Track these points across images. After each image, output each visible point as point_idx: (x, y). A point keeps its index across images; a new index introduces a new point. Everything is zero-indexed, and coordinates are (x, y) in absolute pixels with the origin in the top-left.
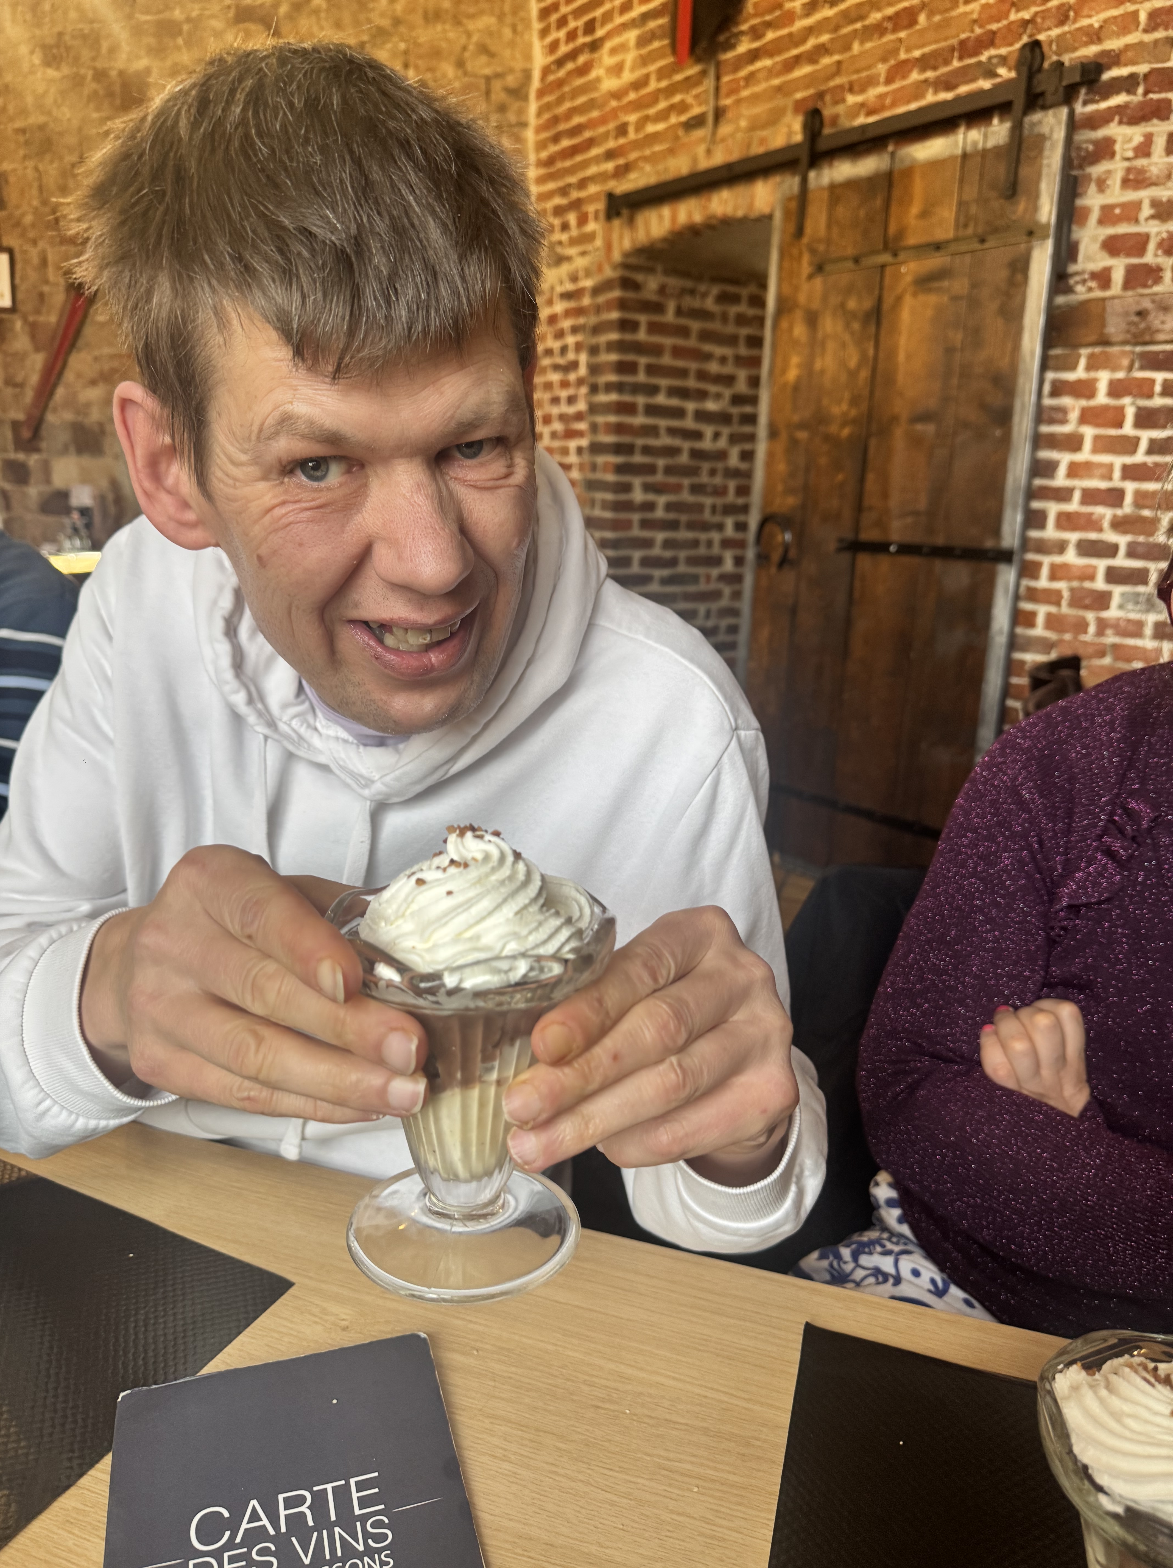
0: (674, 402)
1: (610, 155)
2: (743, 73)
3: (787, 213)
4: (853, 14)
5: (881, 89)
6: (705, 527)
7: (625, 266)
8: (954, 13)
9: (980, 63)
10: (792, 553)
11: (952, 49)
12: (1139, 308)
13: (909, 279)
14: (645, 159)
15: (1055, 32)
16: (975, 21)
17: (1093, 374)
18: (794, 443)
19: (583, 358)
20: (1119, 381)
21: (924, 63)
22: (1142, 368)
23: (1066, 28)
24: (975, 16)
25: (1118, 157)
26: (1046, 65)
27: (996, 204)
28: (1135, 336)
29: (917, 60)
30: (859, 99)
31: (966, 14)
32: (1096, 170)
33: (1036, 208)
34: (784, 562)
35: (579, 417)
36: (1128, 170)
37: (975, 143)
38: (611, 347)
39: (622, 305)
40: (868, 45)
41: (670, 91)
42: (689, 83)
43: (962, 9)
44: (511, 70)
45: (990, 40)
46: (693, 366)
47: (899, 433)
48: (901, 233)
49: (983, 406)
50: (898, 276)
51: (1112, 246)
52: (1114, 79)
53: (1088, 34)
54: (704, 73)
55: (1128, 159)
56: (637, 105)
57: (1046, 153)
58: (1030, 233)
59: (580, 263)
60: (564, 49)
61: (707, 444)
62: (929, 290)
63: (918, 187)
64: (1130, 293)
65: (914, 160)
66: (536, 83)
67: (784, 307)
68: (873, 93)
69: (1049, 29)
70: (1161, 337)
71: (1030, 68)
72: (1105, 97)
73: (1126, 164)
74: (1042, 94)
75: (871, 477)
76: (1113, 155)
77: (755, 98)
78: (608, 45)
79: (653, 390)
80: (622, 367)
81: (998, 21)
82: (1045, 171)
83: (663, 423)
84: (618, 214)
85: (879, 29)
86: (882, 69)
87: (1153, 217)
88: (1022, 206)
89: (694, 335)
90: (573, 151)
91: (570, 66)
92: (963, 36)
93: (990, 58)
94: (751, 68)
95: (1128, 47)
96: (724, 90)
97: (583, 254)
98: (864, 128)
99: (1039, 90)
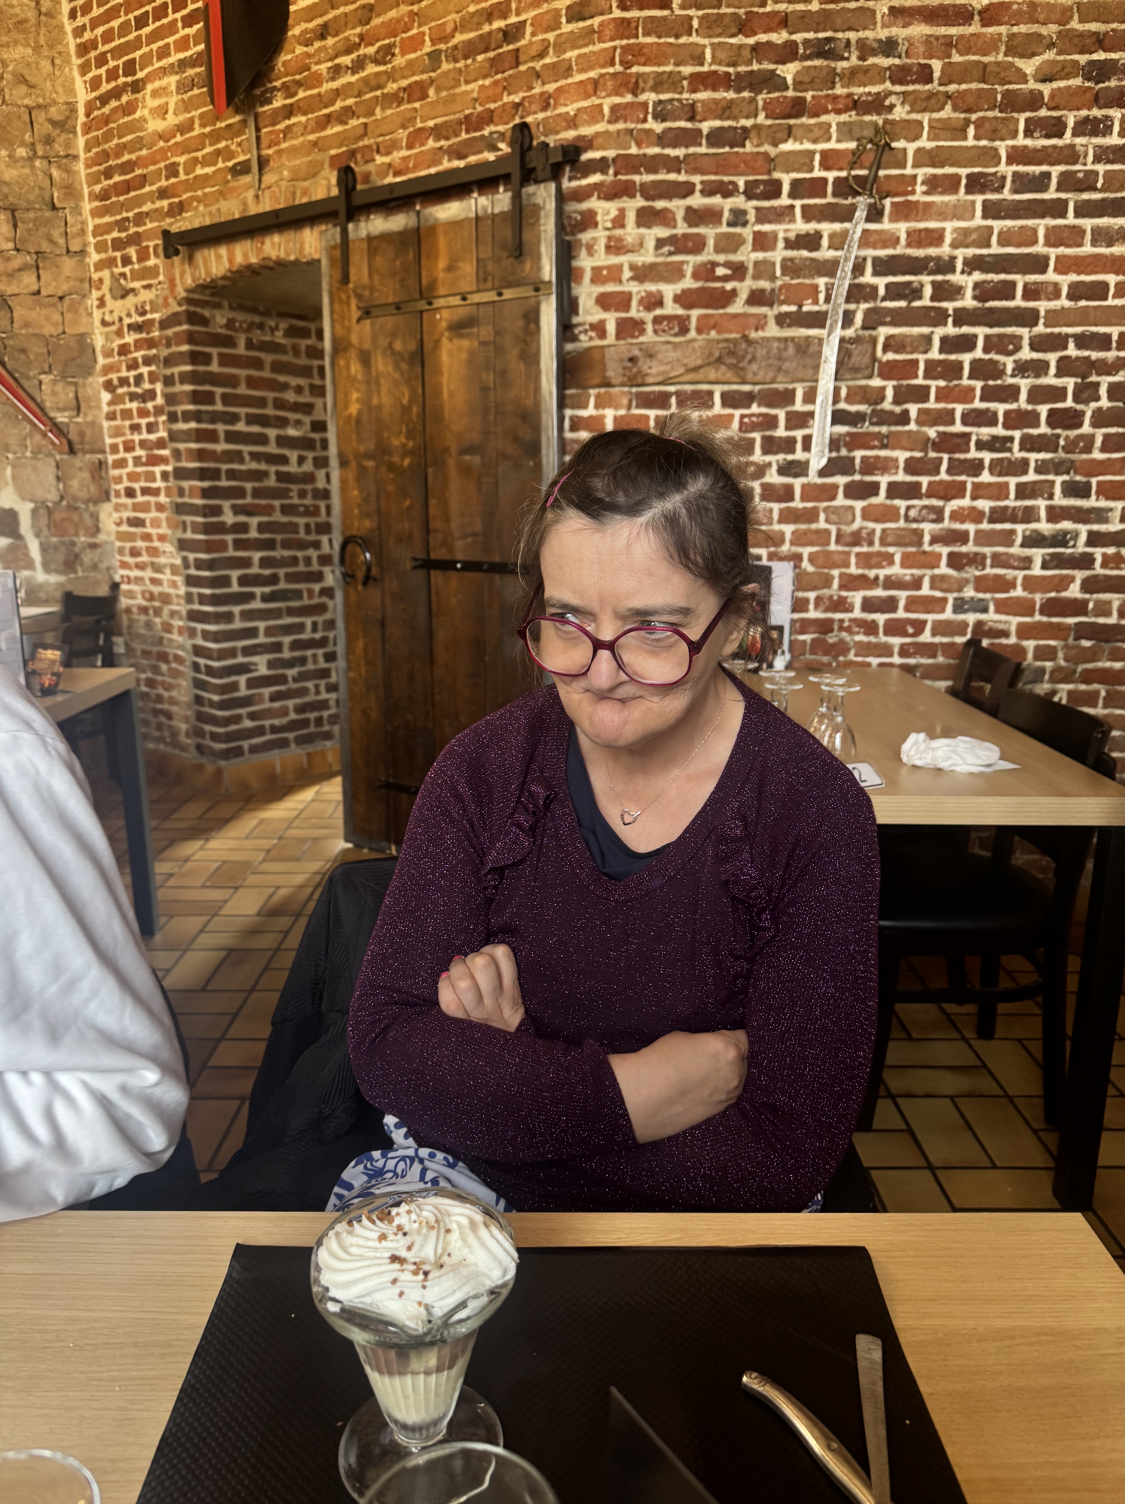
0: (255, 429)
1: (163, 194)
2: (281, 126)
3: (332, 260)
4: (373, 83)
5: (404, 153)
6: (301, 545)
7: (189, 301)
8: (458, 91)
9: (483, 136)
10: (374, 572)
11: (460, 123)
12: (630, 355)
13: (444, 324)
14: (199, 200)
15: (541, 116)
16: (476, 100)
17: (601, 412)
18: (362, 470)
19: (159, 387)
20: (622, 417)
21: (438, 132)
22: (638, 406)
23: (549, 113)
24: (475, 95)
25: (600, 227)
26: (535, 143)
27: (508, 262)
28: (630, 379)
29: (432, 129)
30: (386, 159)
31: (467, 93)
32: (585, 237)
33: (539, 268)
34: (367, 579)
35: (161, 444)
36: (609, 238)
37: (485, 208)
38: (184, 378)
39: (191, 338)
40: (389, 112)
41: (215, 137)
42: (231, 132)
43: (464, 88)
44: (55, 103)
45: (489, 118)
46: (271, 395)
47: (451, 462)
48: (433, 285)
49: (516, 440)
50: (434, 323)
51: (604, 302)
52: (590, 161)
53: (566, 120)
54: (244, 122)
55: (608, 229)
56: (184, 147)
57: (542, 221)
58: (537, 289)
59: (146, 296)
60: (105, 87)
61: (293, 468)
62: (461, 336)
63: (442, 243)
64: (622, 342)
65: (436, 220)
66: (82, 118)
67: (340, 347)
68: (397, 155)
69: (535, 113)
70: (650, 380)
71: (522, 145)
72: (585, 175)
73: (607, 233)
74: (534, 169)
75: (432, 502)
76: (596, 225)
77: (294, 151)
78: (150, 87)
79: (233, 418)
80: (196, 397)
81: (495, 102)
82: (543, 236)
83: (246, 449)
84: (177, 252)
85: (395, 99)
86: (402, 134)
87: (632, 279)
88: (528, 266)
89: (268, 367)
90: (128, 187)
91: (114, 104)
92: (467, 112)
93: (491, 133)
94: (287, 122)
95: (597, 134)
96: (265, 141)
97: (148, 287)
98: (391, 186)
99: (531, 165)
